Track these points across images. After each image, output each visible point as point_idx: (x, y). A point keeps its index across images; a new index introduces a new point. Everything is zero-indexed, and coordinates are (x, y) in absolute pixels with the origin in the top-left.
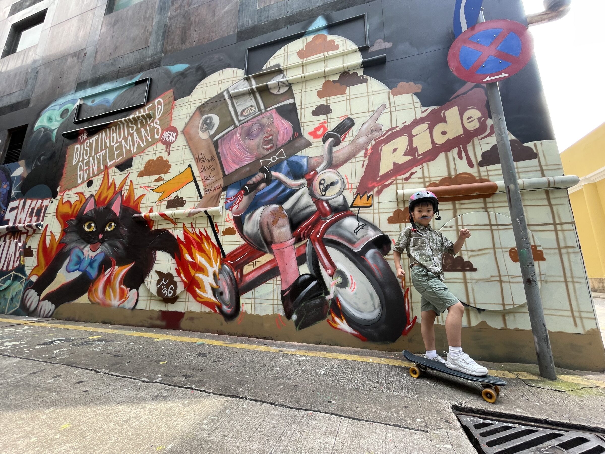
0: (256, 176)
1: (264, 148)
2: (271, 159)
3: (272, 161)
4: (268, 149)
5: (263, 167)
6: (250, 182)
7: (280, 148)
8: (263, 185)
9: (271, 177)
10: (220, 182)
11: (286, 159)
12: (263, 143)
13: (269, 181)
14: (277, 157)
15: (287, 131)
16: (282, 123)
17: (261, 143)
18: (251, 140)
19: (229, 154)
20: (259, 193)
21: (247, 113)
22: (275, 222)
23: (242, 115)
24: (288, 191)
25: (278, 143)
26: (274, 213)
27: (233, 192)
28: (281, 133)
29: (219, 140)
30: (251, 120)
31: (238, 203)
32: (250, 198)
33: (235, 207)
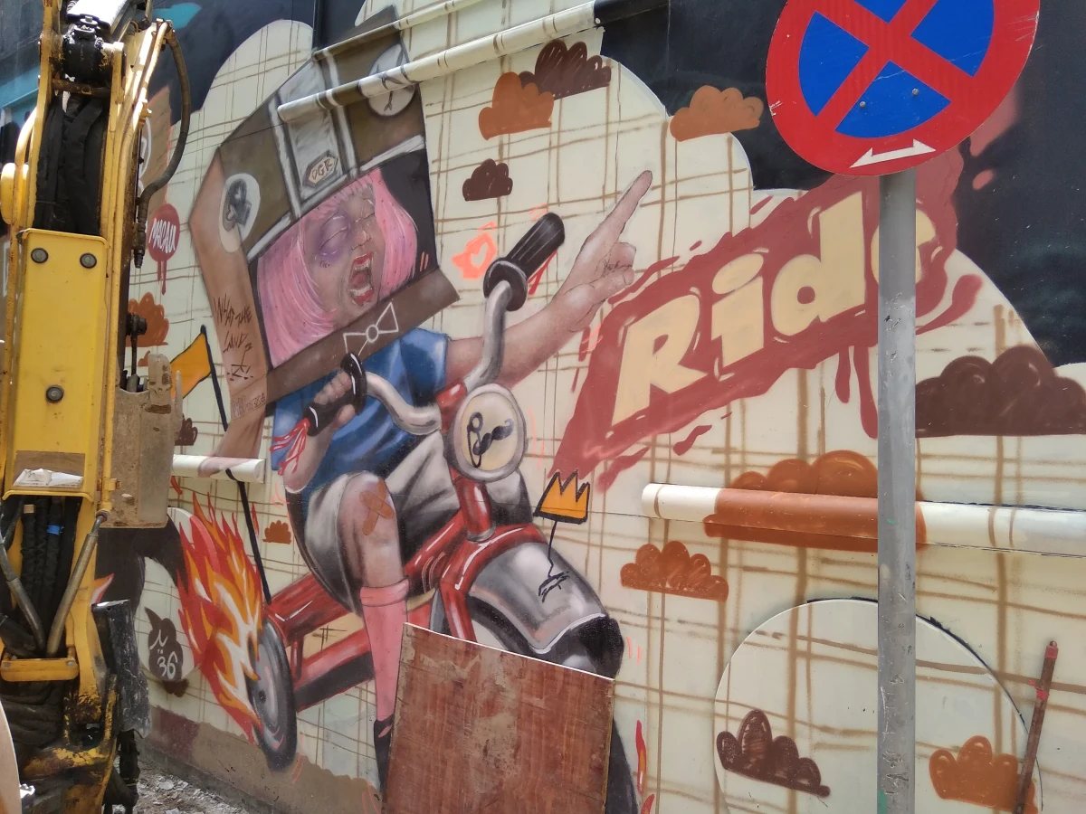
0: (335, 381)
1: (352, 295)
2: (367, 333)
3: (370, 341)
4: (360, 300)
5: (349, 354)
6: (321, 398)
7: (386, 300)
8: (348, 411)
9: (366, 388)
10: (259, 392)
11: (399, 337)
12: (351, 281)
13: (360, 397)
14: (381, 327)
15: (404, 246)
16: (394, 218)
17: (347, 279)
18: (325, 266)
19: (279, 305)
20: (339, 435)
21: (319, 178)
22: (369, 526)
23: (307, 183)
24: (400, 437)
25: (383, 284)
26: (368, 499)
27: (286, 422)
28: (390, 249)
29: (260, 260)
30: (327, 202)
31: (297, 456)
32: (319, 446)
33: (291, 466)
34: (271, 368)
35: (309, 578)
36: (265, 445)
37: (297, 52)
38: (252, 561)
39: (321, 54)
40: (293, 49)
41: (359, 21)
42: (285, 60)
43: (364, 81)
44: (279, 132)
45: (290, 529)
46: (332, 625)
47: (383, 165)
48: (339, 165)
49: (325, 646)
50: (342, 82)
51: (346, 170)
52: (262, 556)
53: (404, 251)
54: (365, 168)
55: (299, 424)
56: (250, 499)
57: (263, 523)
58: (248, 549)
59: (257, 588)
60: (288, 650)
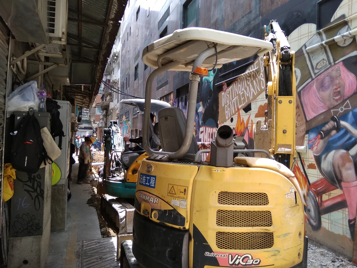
0: (329, 124)
1: (334, 99)
3: (341, 111)
4: (337, 100)
5: (334, 116)
6: (324, 129)
9: (340, 125)
10: (303, 128)
11: (352, 110)
12: (333, 95)
13: (338, 128)
15: (352, 84)
16: (348, 75)
17: (332, 95)
18: (324, 91)
19: (308, 103)
20: (331, 139)
21: (320, 67)
22: (343, 165)
23: (316, 69)
24: (353, 139)
25: (345, 95)
26: (342, 157)
27: (313, 136)
28: (347, 85)
29: (302, 91)
30: (324, 73)
31: (317, 145)
32: (324, 142)
33: (315, 148)
34: (307, 121)
35: (323, 179)
36: (306, 142)
37: (311, 32)
38: (304, 174)
39: (320, 32)
40: (310, 31)
41: (332, 20)
42: (307, 35)
43: (335, 38)
44: (306, 55)
45: (316, 165)
46: (332, 192)
47: (343, 61)
48: (327, 62)
49: (330, 198)
50: (327, 38)
51: (330, 63)
52: (307, 172)
53: (352, 85)
54: (336, 62)
55: (317, 136)
56: (302, 157)
57: (307, 164)
58: (302, 170)
59: (306, 181)
60: (317, 198)
